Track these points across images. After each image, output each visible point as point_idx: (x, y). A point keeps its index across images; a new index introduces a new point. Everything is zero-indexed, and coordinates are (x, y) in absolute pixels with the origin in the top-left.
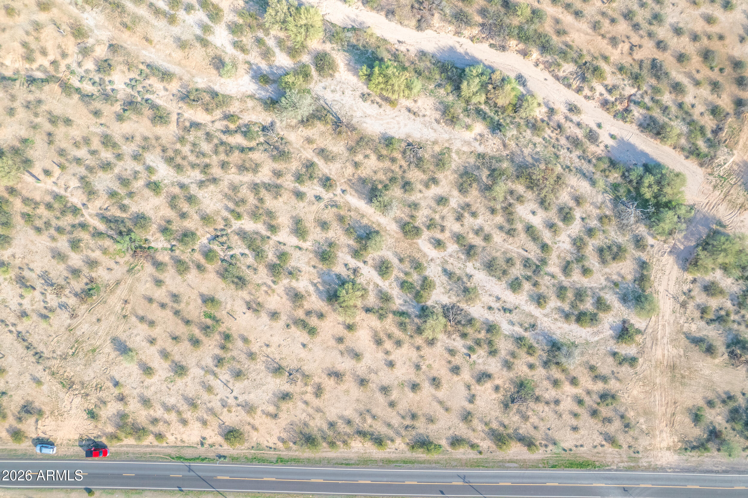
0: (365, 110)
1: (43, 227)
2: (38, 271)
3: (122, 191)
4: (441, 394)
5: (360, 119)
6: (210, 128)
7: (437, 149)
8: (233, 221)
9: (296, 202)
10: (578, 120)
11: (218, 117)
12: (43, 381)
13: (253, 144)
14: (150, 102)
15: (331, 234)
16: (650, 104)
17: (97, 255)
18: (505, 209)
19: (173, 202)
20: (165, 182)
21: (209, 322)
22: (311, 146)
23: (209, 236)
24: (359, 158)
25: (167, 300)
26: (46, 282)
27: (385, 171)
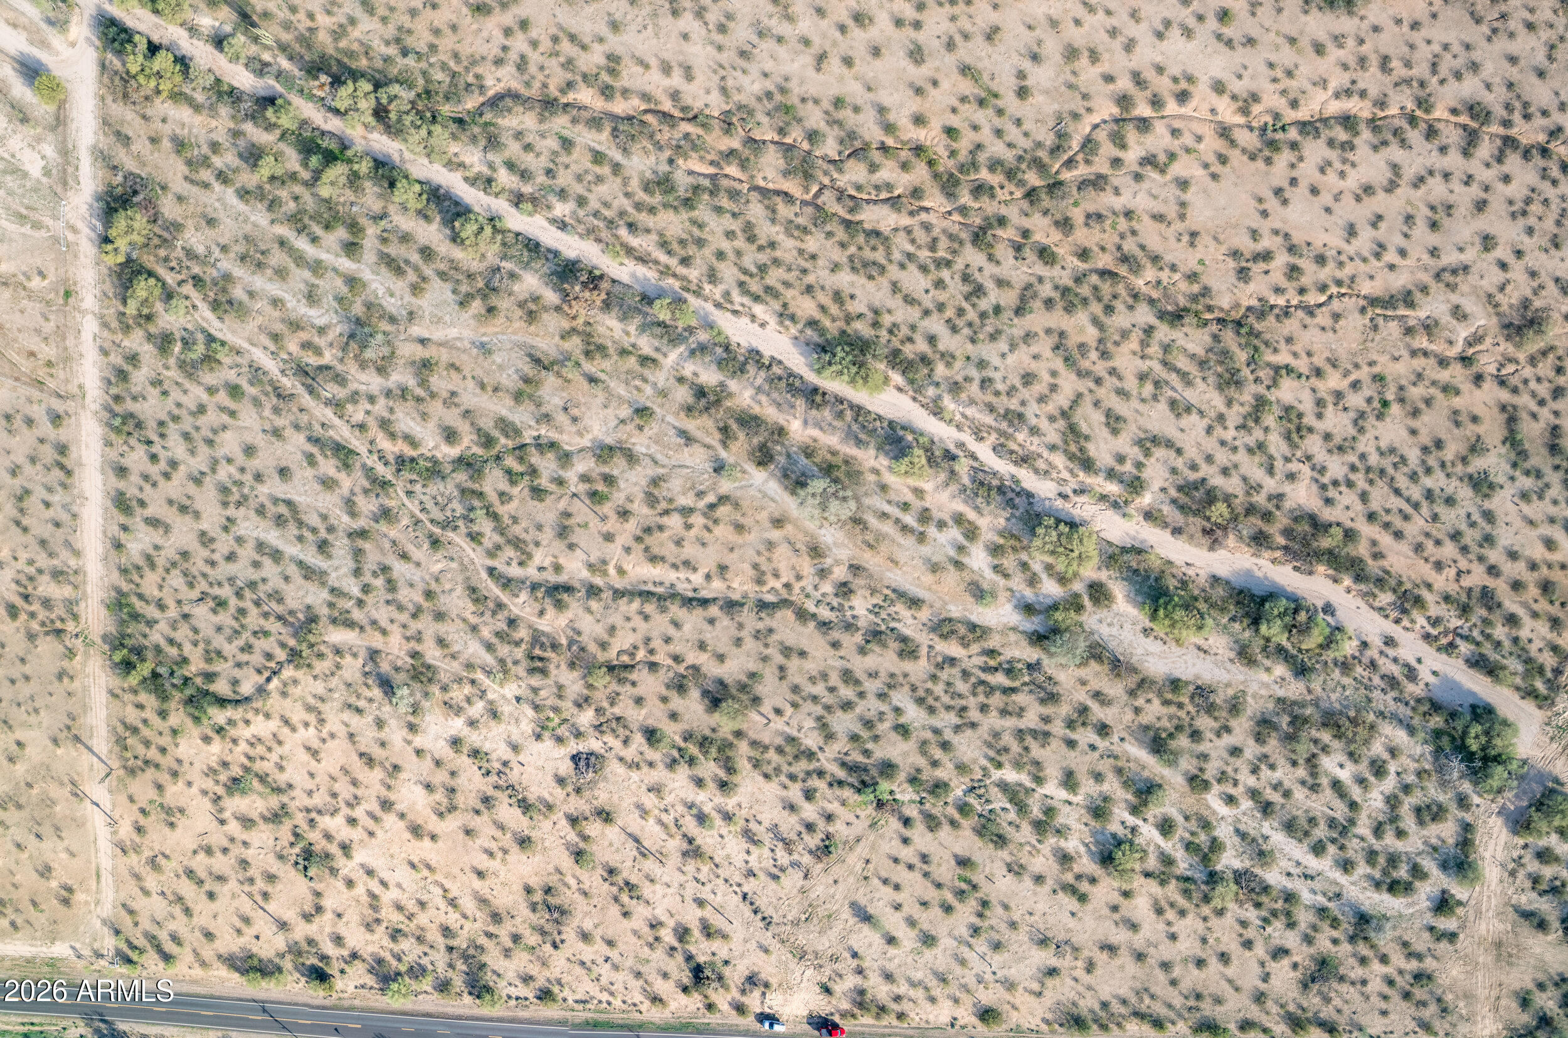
0: (1146, 646)
1: (773, 772)
2: (766, 824)
3: (865, 734)
4: (1230, 971)
5: (1140, 658)
6: (967, 664)
7: (1230, 692)
8: (993, 771)
9: (1067, 750)
10: (1395, 655)
11: (976, 651)
12: (771, 949)
13: (1016, 684)
14: (896, 631)
15: (1106, 787)
16: (1479, 638)
17: (834, 807)
18: (1308, 760)
19: (923, 747)
20: (916, 724)
21: (964, 886)
22: (1084, 687)
23: (964, 787)
24: (1140, 702)
25: (916, 861)
26: (775, 836)
27: (1171, 718)
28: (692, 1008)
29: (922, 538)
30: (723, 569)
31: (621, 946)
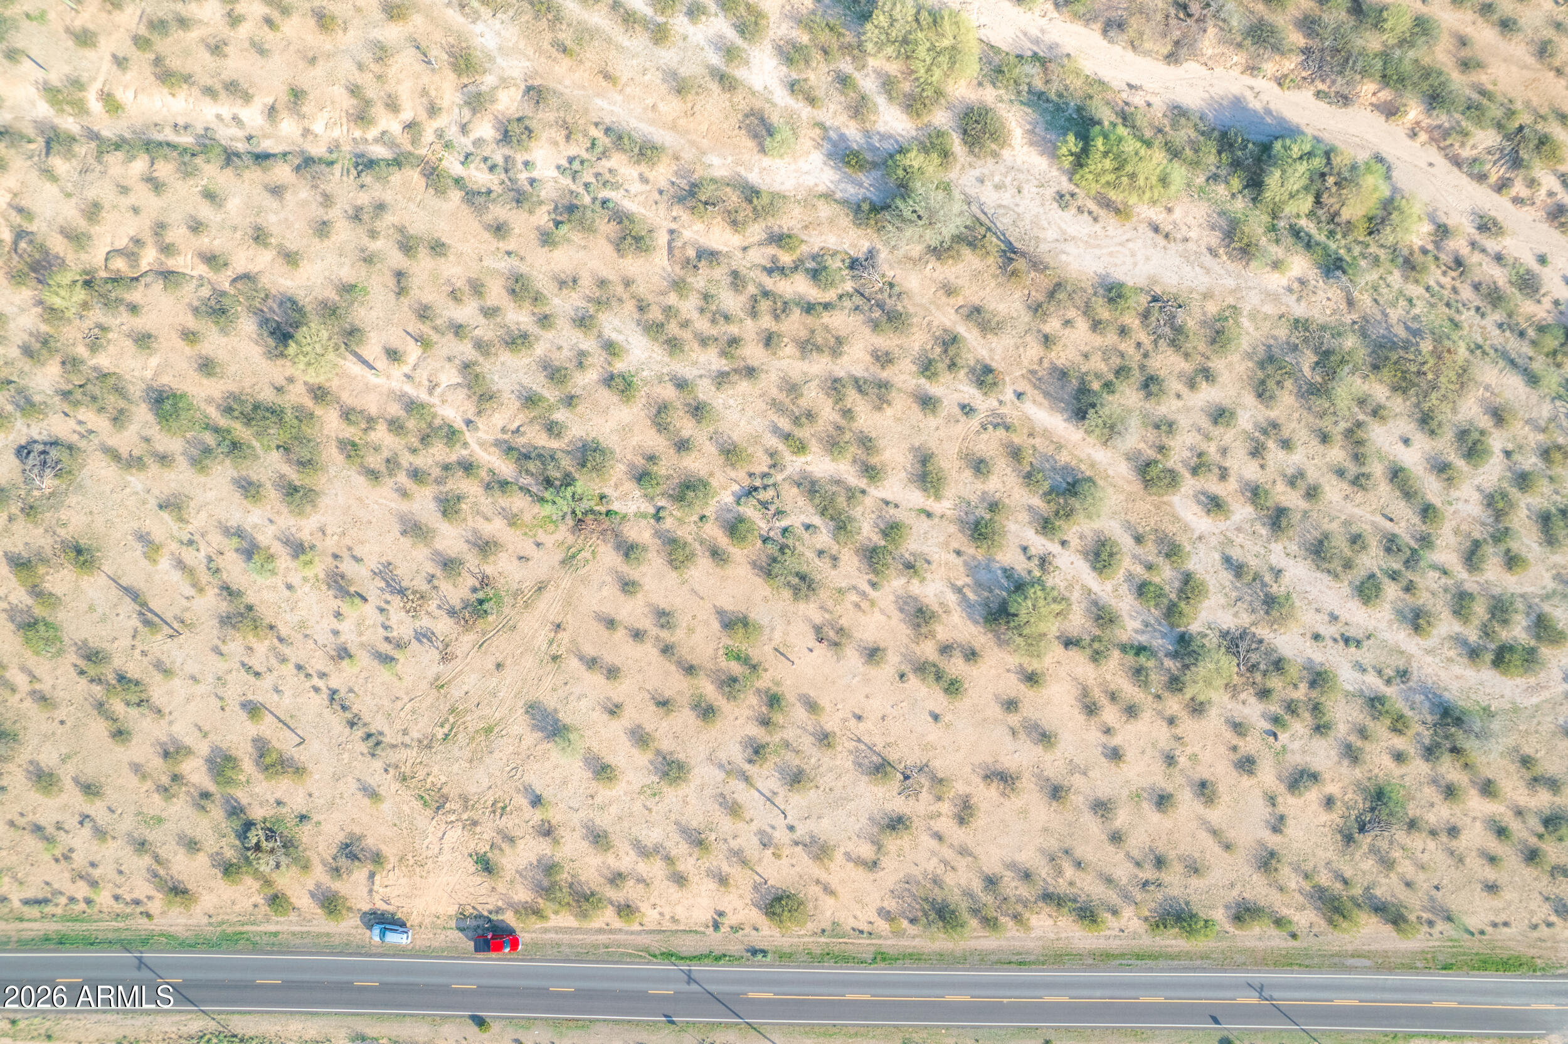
0: (1064, 226)
1: (383, 469)
2: (373, 563)
3: (551, 394)
4: (1215, 815)
5: (1053, 245)
6: (739, 262)
7: (1212, 308)
8: (788, 457)
9: (921, 416)
10: (1498, 248)
11: (756, 238)
12: (383, 793)
13: (830, 295)
14: (611, 205)
15: (993, 484)
17: (495, 528)
18: (1349, 433)
19: (660, 415)
20: (645, 374)
21: (736, 668)
22: (952, 301)
23: (736, 488)
24: (1053, 325)
25: (647, 623)
26: (388, 585)
27: (1106, 354)
28: (245, 904)
29: (660, 34)
30: (297, 95)
31: (112, 795)
